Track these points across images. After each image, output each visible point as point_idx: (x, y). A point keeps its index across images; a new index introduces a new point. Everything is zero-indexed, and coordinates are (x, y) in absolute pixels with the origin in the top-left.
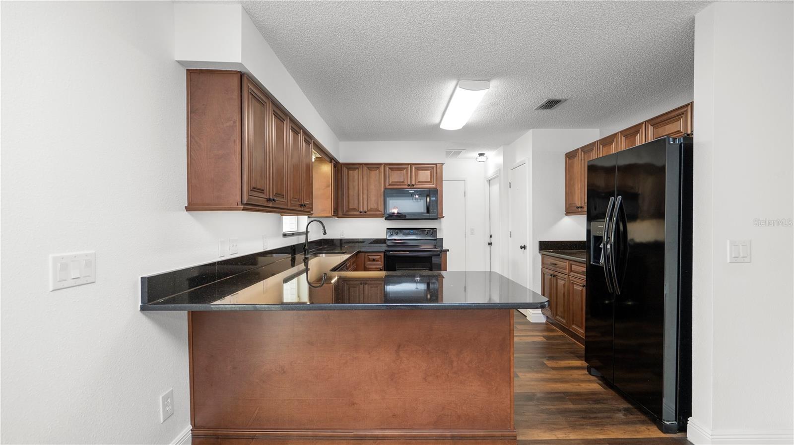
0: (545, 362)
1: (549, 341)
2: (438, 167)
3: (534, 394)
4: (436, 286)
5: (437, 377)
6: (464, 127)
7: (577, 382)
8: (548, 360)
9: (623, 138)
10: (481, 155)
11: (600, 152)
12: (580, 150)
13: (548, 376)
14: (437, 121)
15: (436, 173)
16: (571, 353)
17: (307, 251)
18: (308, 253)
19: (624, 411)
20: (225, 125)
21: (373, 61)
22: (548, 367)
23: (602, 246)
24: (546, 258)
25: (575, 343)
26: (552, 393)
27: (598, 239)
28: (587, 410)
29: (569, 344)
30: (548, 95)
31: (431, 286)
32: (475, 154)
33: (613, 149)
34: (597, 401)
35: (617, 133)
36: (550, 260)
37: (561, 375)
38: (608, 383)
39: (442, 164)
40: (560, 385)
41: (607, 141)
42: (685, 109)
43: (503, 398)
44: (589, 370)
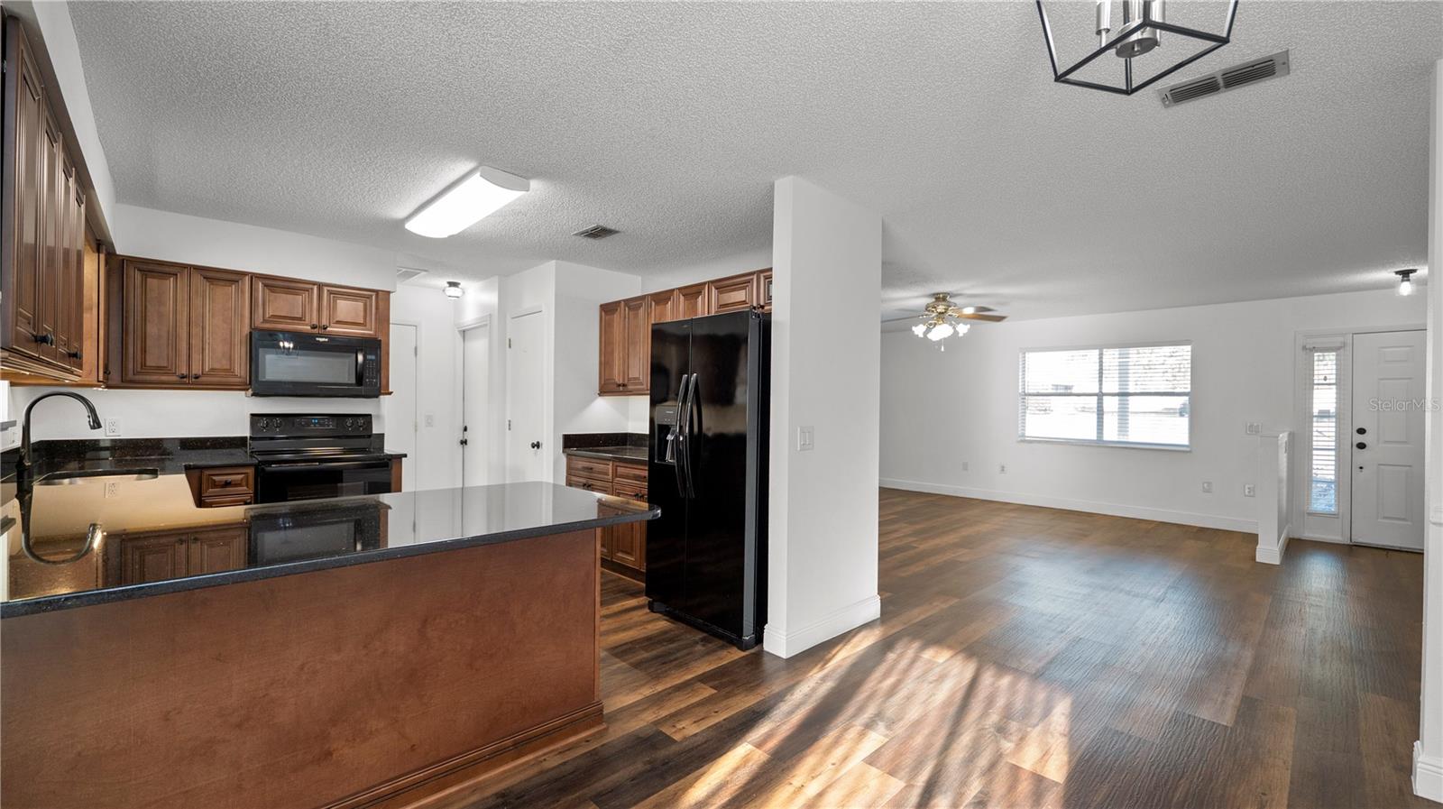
2: (380, 297)
7: (641, 625)
9: (682, 298)
10: (452, 284)
11: (651, 311)
12: (624, 304)
15: (377, 308)
16: (623, 591)
17: (25, 472)
18: (32, 476)
23: (670, 437)
24: (574, 459)
25: (620, 579)
27: (665, 429)
28: (664, 653)
30: (599, 221)
32: (441, 281)
34: (671, 641)
35: (673, 290)
36: (581, 464)
37: (619, 622)
38: (672, 616)
39: (388, 293)
40: (622, 635)
41: (660, 299)
42: (751, 277)
44: (651, 607)
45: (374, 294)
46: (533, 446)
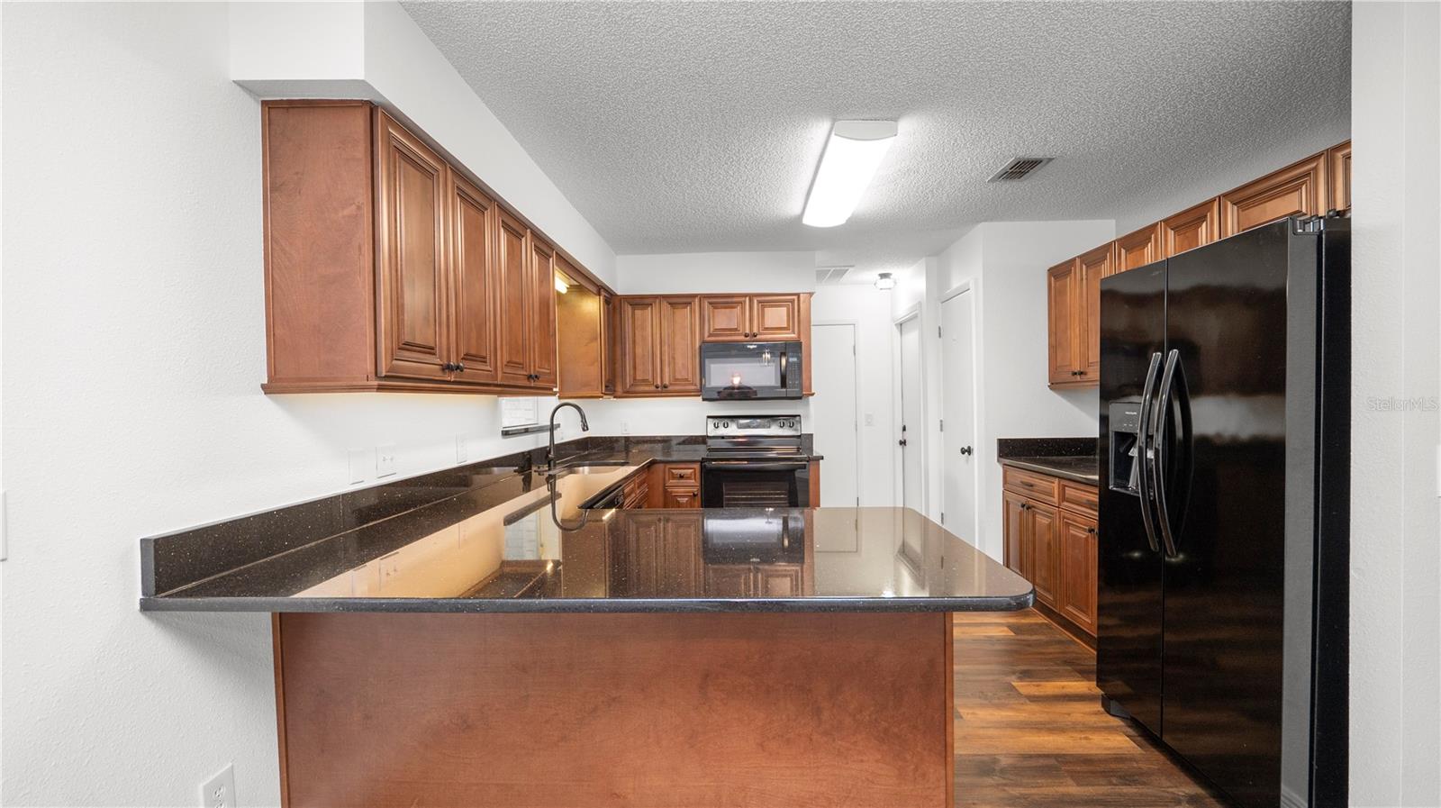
0: (1013, 683)
1: (1019, 637)
2: (802, 299)
3: (995, 760)
4: (800, 525)
5: (788, 741)
6: (849, 220)
7: (1082, 731)
8: (1021, 679)
9: (1171, 234)
10: (883, 276)
11: (1120, 264)
12: (1078, 261)
13: (1022, 716)
14: (796, 210)
15: (799, 311)
16: (1066, 662)
17: (552, 463)
18: (555, 466)
19: (1188, 802)
20: (340, 215)
21: (657, 82)
22: (1019, 694)
23: (1134, 452)
24: (1012, 472)
25: (1073, 642)
26: (1031, 756)
27: (1126, 439)
28: (1109, 799)
29: (1060, 642)
30: (1016, 150)
31: (791, 524)
32: (872, 275)
33: (1149, 256)
35: (1157, 223)
36: (1021, 477)
37: (1048, 713)
39: (811, 294)
40: (1046, 738)
41: (1134, 242)
42: (1314, 165)
43: (929, 788)
44: (1105, 703)
45: (795, 297)
46: (963, 451)
